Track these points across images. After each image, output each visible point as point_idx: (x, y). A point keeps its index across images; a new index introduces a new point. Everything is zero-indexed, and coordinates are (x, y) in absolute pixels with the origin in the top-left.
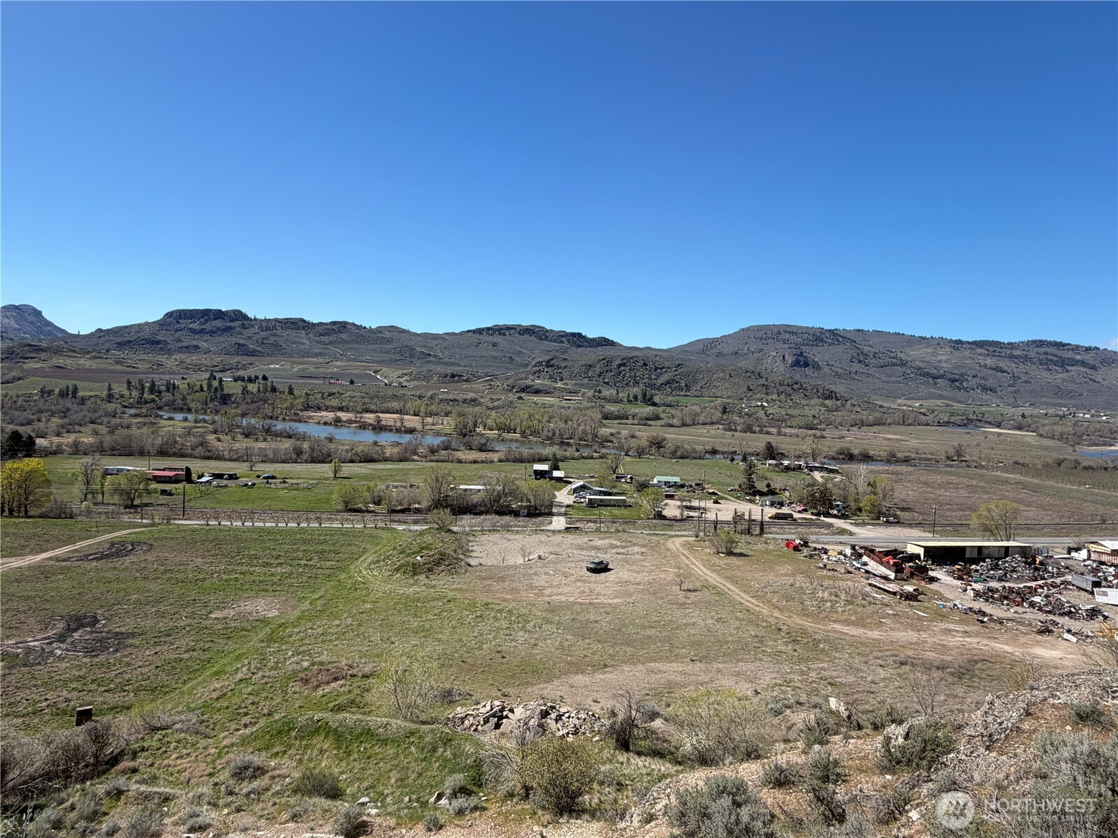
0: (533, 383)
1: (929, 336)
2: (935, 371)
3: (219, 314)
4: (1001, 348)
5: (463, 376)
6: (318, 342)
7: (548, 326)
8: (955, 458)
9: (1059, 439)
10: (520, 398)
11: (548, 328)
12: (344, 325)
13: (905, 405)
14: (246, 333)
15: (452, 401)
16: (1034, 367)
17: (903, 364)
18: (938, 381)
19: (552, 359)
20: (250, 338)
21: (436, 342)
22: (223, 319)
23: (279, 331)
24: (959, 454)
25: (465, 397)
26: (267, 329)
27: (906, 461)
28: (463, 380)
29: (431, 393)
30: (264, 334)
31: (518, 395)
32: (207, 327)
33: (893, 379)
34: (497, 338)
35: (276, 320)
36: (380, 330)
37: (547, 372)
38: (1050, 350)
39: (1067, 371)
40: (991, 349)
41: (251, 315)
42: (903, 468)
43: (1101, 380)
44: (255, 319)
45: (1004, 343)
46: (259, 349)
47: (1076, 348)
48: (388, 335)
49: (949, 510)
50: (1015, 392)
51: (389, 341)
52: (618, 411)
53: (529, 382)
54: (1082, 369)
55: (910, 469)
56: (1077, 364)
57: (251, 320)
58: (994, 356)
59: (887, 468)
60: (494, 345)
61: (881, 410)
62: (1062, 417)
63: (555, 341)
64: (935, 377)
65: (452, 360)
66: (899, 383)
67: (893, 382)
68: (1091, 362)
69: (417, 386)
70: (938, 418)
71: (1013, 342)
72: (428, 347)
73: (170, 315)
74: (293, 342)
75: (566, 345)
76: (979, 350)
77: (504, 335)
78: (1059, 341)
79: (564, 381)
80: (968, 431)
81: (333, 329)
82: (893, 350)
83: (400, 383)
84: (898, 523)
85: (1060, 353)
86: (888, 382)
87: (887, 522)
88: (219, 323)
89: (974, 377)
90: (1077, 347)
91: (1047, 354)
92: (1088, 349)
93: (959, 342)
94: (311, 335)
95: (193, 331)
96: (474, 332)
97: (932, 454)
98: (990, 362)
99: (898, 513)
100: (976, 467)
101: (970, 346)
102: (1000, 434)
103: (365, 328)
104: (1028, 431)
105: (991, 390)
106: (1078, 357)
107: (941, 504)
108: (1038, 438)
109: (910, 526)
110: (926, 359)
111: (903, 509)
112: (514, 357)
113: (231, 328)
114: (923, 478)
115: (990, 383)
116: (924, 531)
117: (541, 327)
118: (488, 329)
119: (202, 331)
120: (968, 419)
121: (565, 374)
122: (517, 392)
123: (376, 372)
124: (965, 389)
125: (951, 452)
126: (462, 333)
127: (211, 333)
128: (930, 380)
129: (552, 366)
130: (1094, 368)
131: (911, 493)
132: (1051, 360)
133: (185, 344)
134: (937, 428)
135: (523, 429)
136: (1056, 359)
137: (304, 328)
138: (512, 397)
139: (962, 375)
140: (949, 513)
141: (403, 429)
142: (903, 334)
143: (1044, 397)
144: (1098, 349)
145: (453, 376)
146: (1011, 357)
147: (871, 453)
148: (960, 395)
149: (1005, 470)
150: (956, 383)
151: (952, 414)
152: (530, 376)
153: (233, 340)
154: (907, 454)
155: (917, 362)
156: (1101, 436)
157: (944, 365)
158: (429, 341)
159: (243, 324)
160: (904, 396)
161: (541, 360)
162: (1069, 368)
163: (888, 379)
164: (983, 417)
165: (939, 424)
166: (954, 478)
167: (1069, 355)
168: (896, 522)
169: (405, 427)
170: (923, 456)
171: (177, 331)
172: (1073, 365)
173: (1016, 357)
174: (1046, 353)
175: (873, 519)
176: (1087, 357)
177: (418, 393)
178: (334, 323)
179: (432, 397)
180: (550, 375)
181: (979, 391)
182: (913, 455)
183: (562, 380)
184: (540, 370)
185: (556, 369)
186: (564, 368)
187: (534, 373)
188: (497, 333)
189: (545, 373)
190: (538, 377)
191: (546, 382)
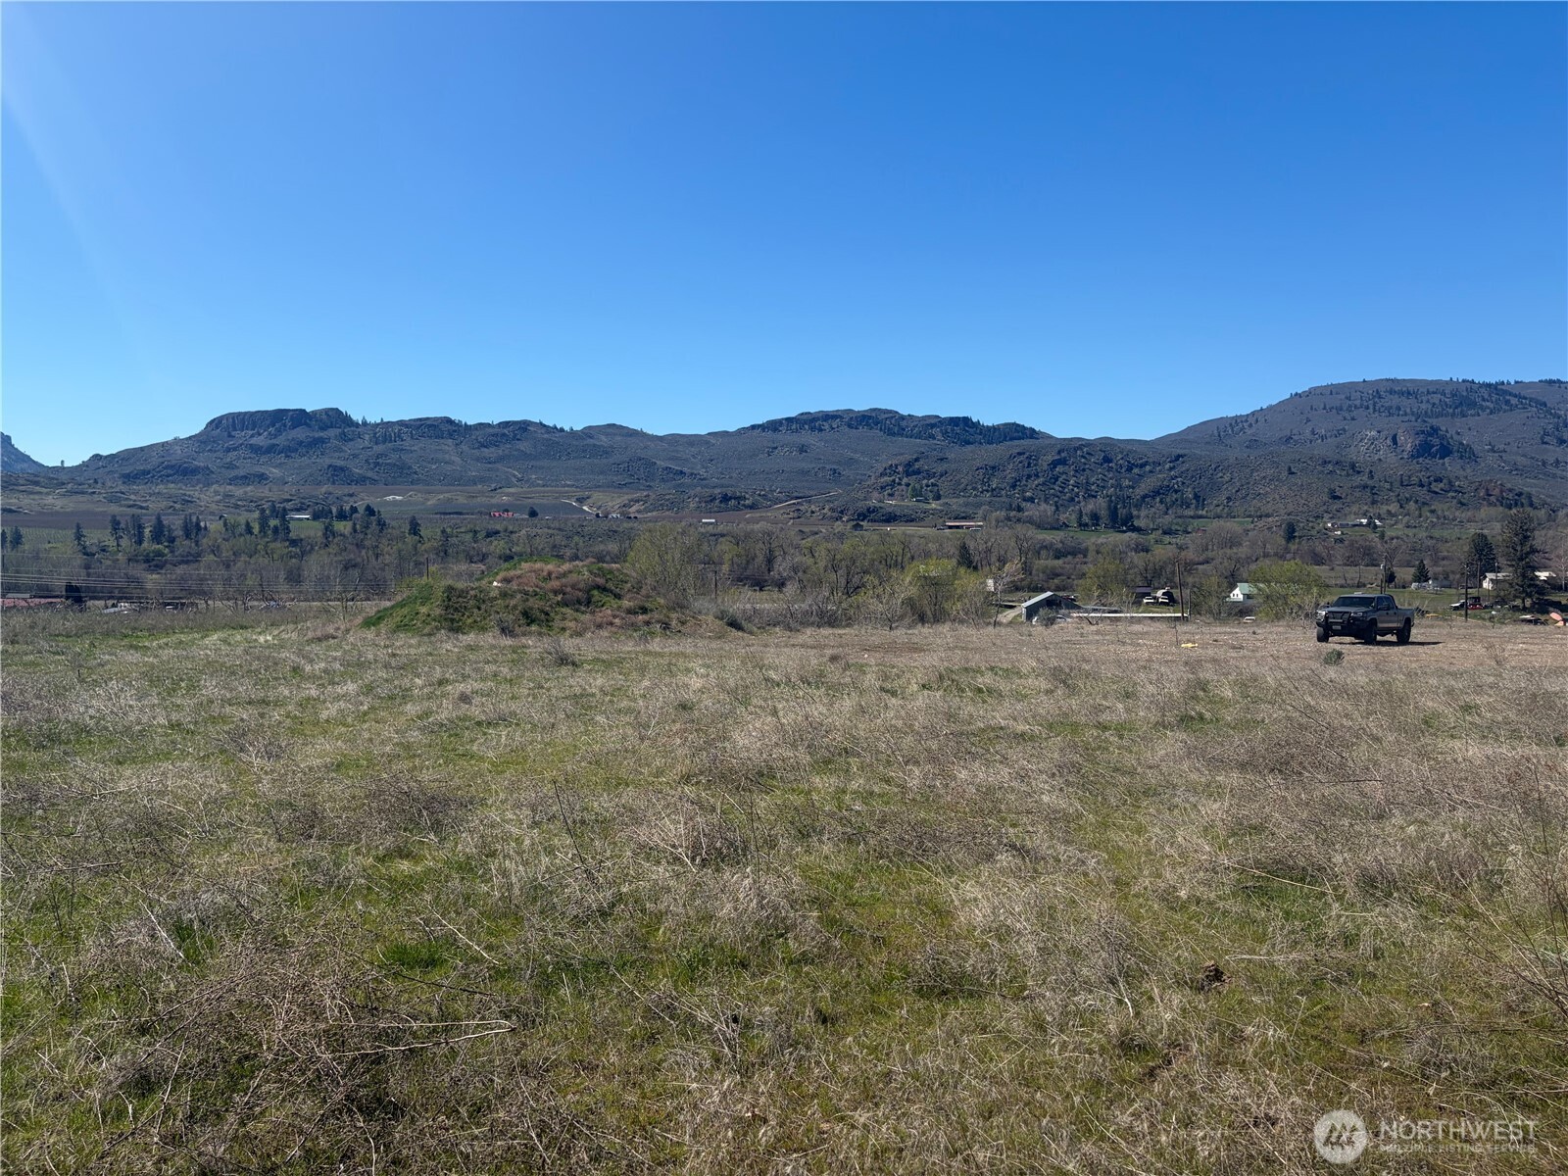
0: (882, 505)
3: (300, 417)
6: (478, 460)
7: (904, 411)
10: (858, 527)
11: (904, 412)
12: (524, 426)
14: (348, 448)
19: (917, 460)
20: (355, 456)
21: (693, 450)
22: (309, 426)
23: (407, 443)
26: (386, 439)
30: (379, 448)
31: (855, 523)
32: (281, 440)
34: (807, 437)
35: (401, 423)
36: (589, 432)
37: (908, 485)
41: (357, 417)
44: (365, 423)
46: (370, 474)
48: (604, 440)
51: (606, 452)
52: (1061, 542)
53: (873, 503)
57: (357, 425)
60: (802, 449)
63: (918, 437)
65: (724, 481)
69: (657, 517)
72: (678, 458)
73: (215, 423)
74: (433, 461)
77: (821, 430)
79: (941, 501)
81: (504, 435)
83: (624, 515)
88: (300, 433)
94: (464, 447)
95: (256, 450)
103: (562, 430)
112: (840, 469)
113: (322, 441)
117: (890, 412)
118: (789, 420)
119: (271, 449)
121: (944, 485)
122: (850, 520)
123: (580, 500)
126: (739, 431)
127: (289, 451)
129: (918, 472)
133: (242, 473)
137: (451, 436)
145: (725, 498)
152: (876, 494)
153: (328, 461)
158: (680, 448)
159: (344, 433)
161: (894, 462)
171: (228, 450)
178: (506, 424)
180: (914, 489)
183: (938, 497)
184: (894, 481)
185: (924, 478)
186: (941, 476)
187: (882, 488)
188: (807, 427)
189: (904, 487)
190: (889, 495)
191: (906, 503)
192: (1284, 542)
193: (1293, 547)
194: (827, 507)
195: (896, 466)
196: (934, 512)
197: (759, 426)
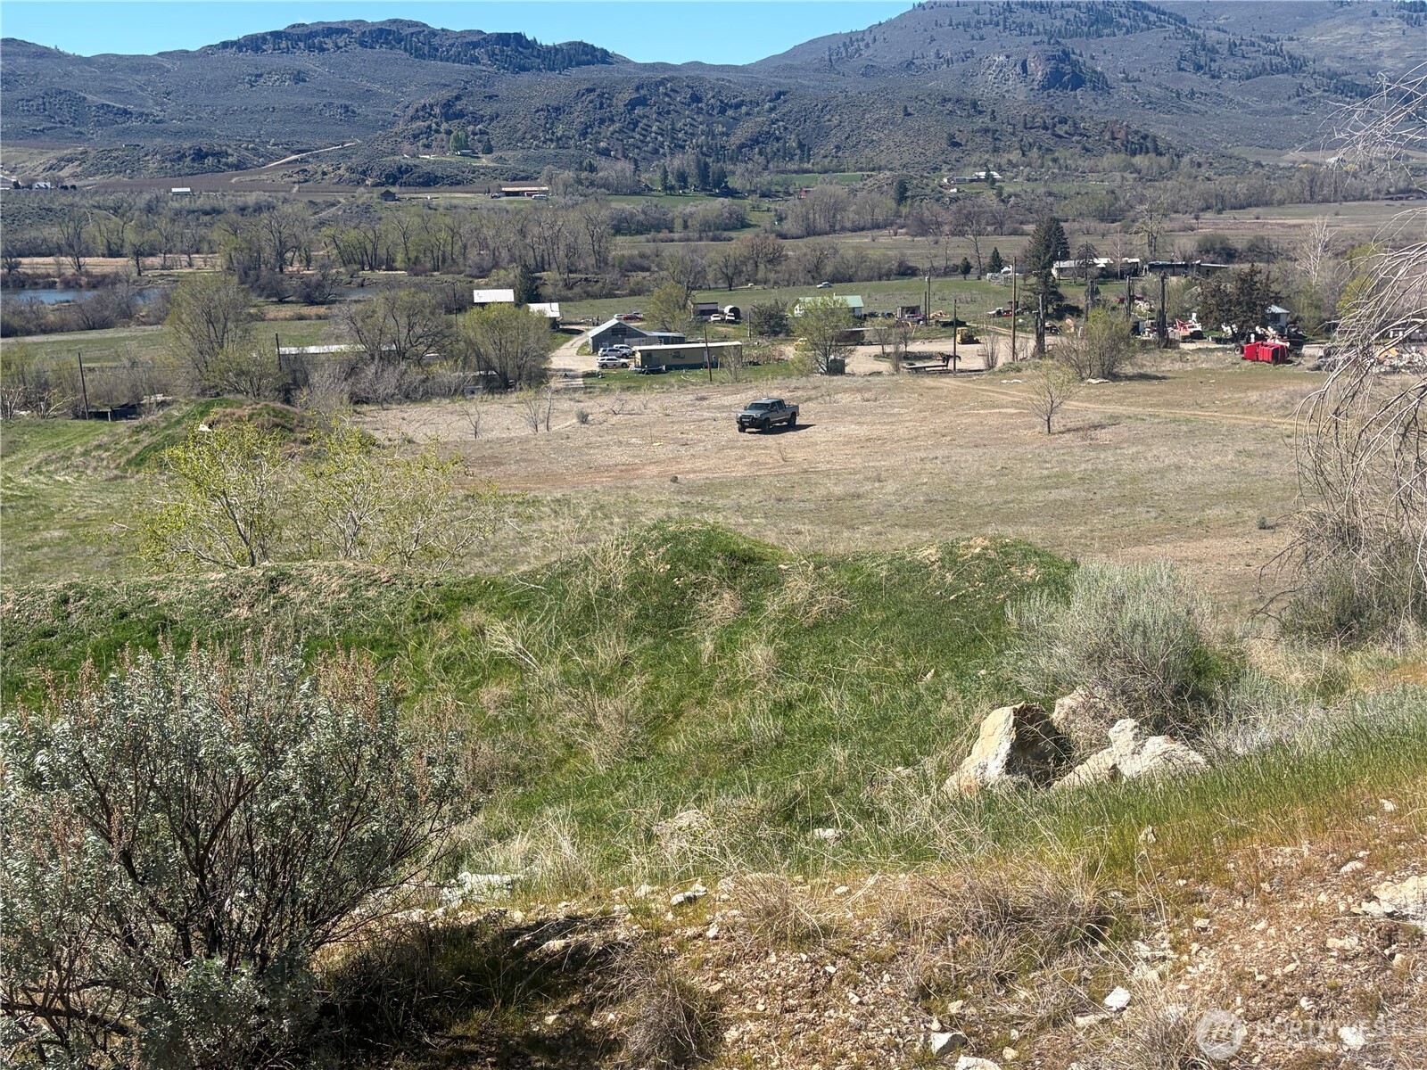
0: (417, 162)
5: (227, 155)
10: (388, 196)
15: (206, 213)
17: (1296, 65)
19: (458, 98)
21: (141, 78)
25: (240, 201)
28: (230, 166)
29: (147, 196)
31: (383, 189)
34: (303, 60)
37: (449, 133)
52: (644, 212)
53: (405, 159)
60: (299, 77)
63: (457, 59)
65: (189, 124)
66: (1289, 112)
67: (1275, 113)
69: (106, 186)
72: (117, 91)
75: (485, 67)
77: (322, 50)
79: (495, 154)
82: (1274, 36)
83: (56, 181)
86: (1265, 113)
96: (238, 45)
110: (1350, 52)
112: (354, 106)
121: (496, 133)
122: (376, 185)
126: (208, 51)
129: (460, 115)
135: (412, 255)
138: (363, 195)
141: (84, 280)
145: (200, 155)
152: (406, 146)
155: (1326, 60)
158: (120, 75)
160: (1300, 142)
161: (428, 100)
163: (1262, 106)
169: (88, 274)
177: (111, 200)
179: (150, 209)
180: (457, 139)
183: (489, 150)
184: (429, 127)
185: (469, 123)
186: (492, 120)
187: (415, 137)
188: (302, 45)
189: (443, 136)
190: (426, 146)
191: (448, 158)
192: (894, 205)
193: (904, 210)
194: (343, 166)
195: (432, 107)
196: (486, 172)
197: (233, 43)
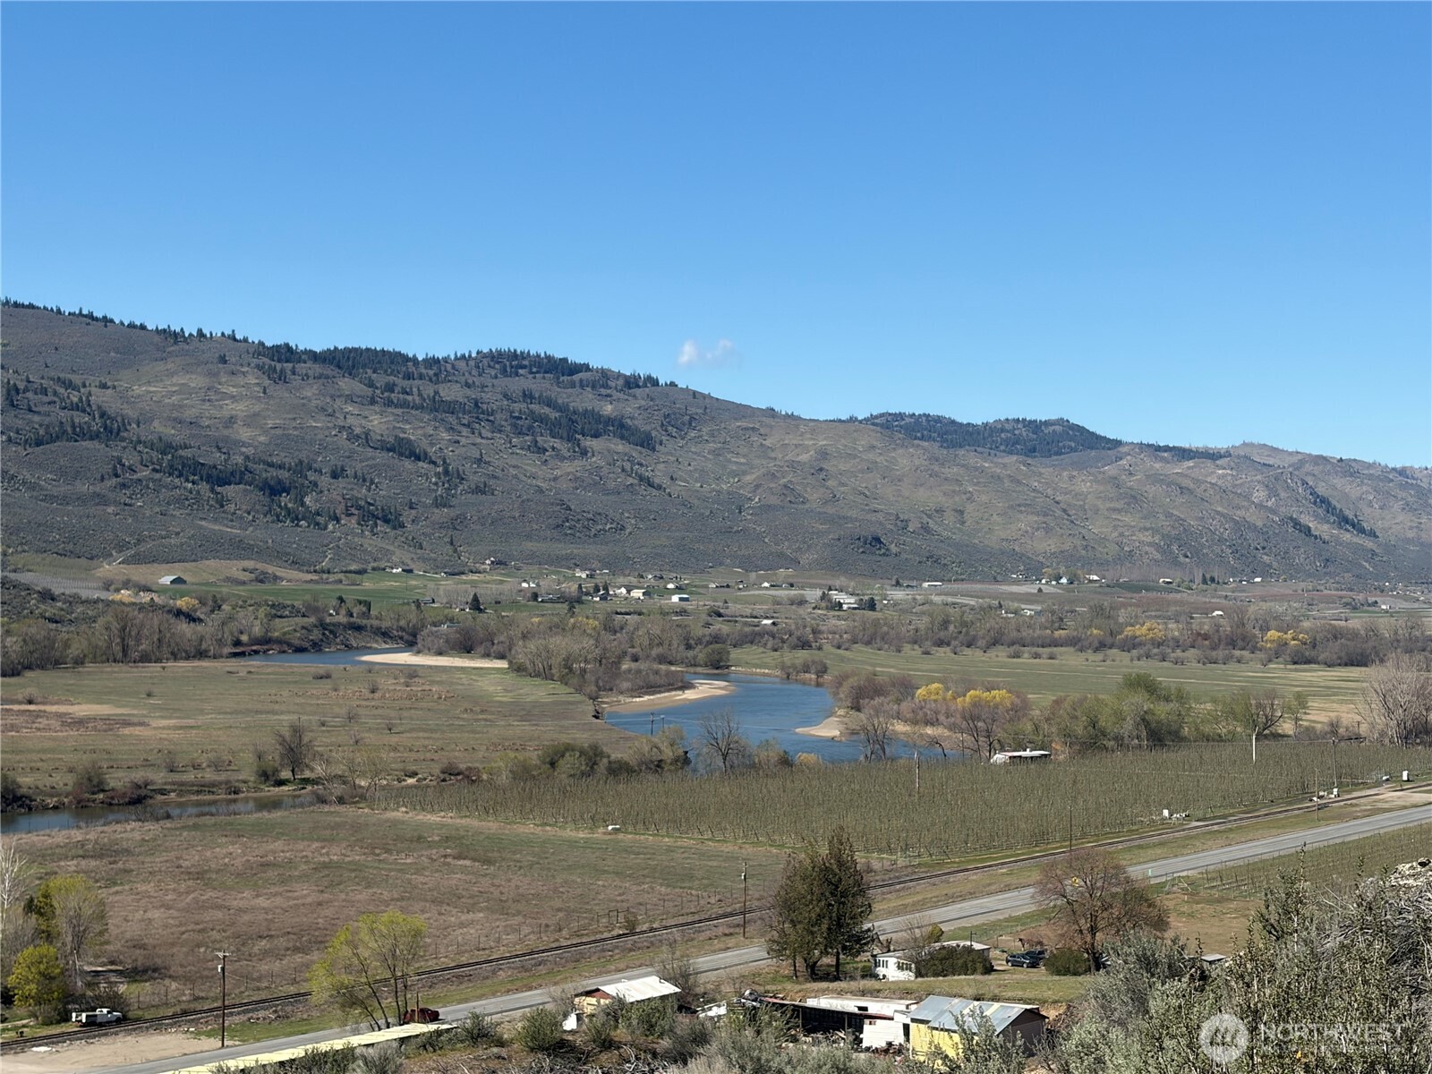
1: (190, 330)
2: (217, 458)
4: (408, 376)
8: (285, 774)
9: (564, 680)
13: (126, 584)
16: (500, 439)
18: (229, 491)
24: (295, 753)
27: (138, 801)
33: (83, 487)
38: (541, 384)
39: (584, 453)
40: (381, 379)
42: (129, 831)
43: (666, 482)
45: (415, 359)
47: (603, 380)
49: (266, 953)
50: (456, 524)
54: (620, 448)
55: (153, 828)
56: (606, 432)
58: (389, 403)
59: (77, 835)
61: (49, 609)
62: (574, 602)
64: (219, 479)
68: (640, 423)
70: (234, 626)
71: (440, 355)
76: (346, 384)
78: (558, 355)
80: (321, 668)
84: (125, 1020)
85: (563, 396)
87: (92, 1023)
89: (335, 476)
90: (605, 375)
91: (532, 397)
92: (632, 383)
93: (285, 353)
97: (216, 766)
98: (378, 422)
99: (122, 988)
100: (341, 800)
101: (317, 368)
102: (411, 673)
104: (487, 655)
105: (387, 521)
106: (608, 409)
107: (243, 939)
108: (511, 678)
109: (157, 1024)
111: (135, 974)
114: (191, 859)
115: (384, 493)
116: (197, 1034)
120: (323, 625)
124: (313, 518)
125: (274, 756)
128: (204, 487)
130: (647, 442)
131: (156, 914)
132: (542, 420)
134: (233, 664)
136: (554, 415)
139: (301, 468)
140: (264, 967)
142: (106, 321)
143: (529, 537)
144: (655, 383)
146: (437, 407)
147: (26, 781)
148: (296, 536)
149: (419, 798)
150: (284, 499)
151: (277, 611)
154: (139, 776)
156: (662, 659)
157: (244, 434)
162: (589, 443)
164: (366, 615)
165: (240, 651)
166: (279, 845)
167: (584, 401)
168: (118, 1021)
170: (190, 777)
172: (596, 436)
173: (451, 408)
174: (528, 396)
175: (48, 1023)
176: (628, 408)
181: (354, 520)
182: (159, 777)
